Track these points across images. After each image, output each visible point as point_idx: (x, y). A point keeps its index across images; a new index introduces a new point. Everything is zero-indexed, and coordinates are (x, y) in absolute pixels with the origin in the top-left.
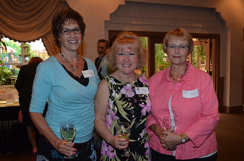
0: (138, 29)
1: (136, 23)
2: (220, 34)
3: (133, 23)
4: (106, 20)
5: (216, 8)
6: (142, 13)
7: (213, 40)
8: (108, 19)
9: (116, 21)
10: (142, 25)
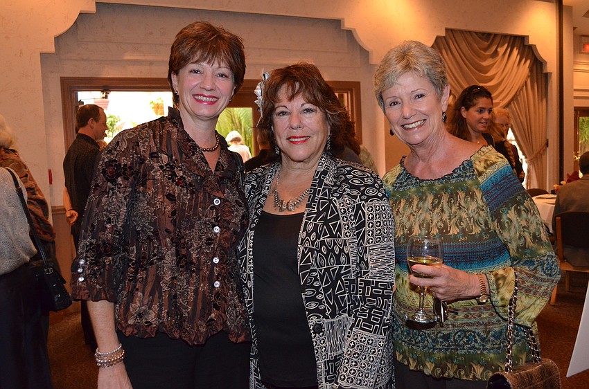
0: (141, 72)
1: (136, 58)
2: (359, 83)
3: (127, 57)
4: (44, 51)
5: (344, 19)
6: (151, 33)
7: (345, 95)
8: (51, 49)
9: (79, 54)
10: (151, 63)
